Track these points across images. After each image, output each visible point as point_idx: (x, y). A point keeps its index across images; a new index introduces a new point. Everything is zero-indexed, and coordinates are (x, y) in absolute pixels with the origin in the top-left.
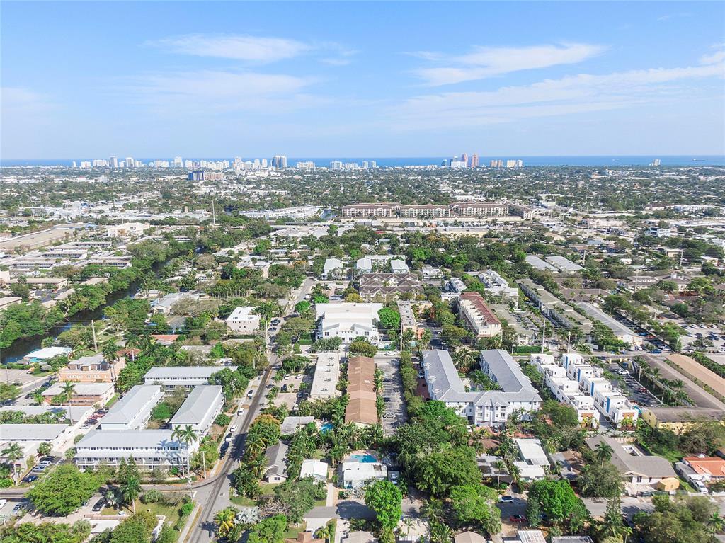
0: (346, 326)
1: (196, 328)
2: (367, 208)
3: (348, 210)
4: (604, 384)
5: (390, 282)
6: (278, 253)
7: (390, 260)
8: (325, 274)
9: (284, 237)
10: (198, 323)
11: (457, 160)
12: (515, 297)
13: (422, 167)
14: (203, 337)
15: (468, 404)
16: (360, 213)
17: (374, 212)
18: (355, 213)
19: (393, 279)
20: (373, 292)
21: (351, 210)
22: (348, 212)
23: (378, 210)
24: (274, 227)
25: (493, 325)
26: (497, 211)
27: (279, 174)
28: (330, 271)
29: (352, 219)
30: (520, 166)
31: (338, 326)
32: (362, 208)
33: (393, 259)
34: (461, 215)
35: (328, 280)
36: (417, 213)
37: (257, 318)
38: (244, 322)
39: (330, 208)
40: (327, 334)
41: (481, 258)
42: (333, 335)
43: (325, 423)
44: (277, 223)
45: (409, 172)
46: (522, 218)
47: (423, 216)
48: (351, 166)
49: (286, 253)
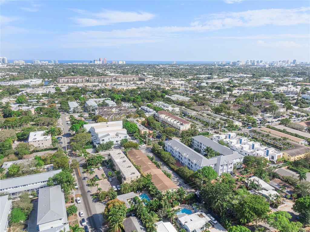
0: (112, 134)
1: (7, 149)
2: (72, 78)
3: (61, 80)
4: (258, 144)
5: (113, 110)
6: (32, 102)
7: (104, 101)
8: (72, 110)
9: (30, 94)
10: (8, 146)
11: (97, 60)
12: (178, 112)
13: (81, 63)
14: (17, 154)
15: (214, 165)
16: (68, 81)
17: (75, 81)
18: (65, 81)
19: (114, 109)
20: (110, 116)
21: (62, 80)
22: (61, 81)
23: (77, 79)
24: (20, 89)
25: (187, 124)
26: (134, 79)
27: (5, 66)
28: (74, 108)
29: (64, 84)
30: (125, 63)
31: (108, 135)
32: (69, 78)
33: (105, 100)
34: (118, 81)
35: (74, 113)
36: (97, 80)
37: (49, 137)
38: (42, 140)
39: (47, 80)
40: (103, 140)
41: (147, 97)
42: (106, 140)
43: (140, 194)
44: (21, 88)
45: (77, 65)
46: (145, 82)
47: (100, 82)
48: (45, 63)
49: (37, 102)
